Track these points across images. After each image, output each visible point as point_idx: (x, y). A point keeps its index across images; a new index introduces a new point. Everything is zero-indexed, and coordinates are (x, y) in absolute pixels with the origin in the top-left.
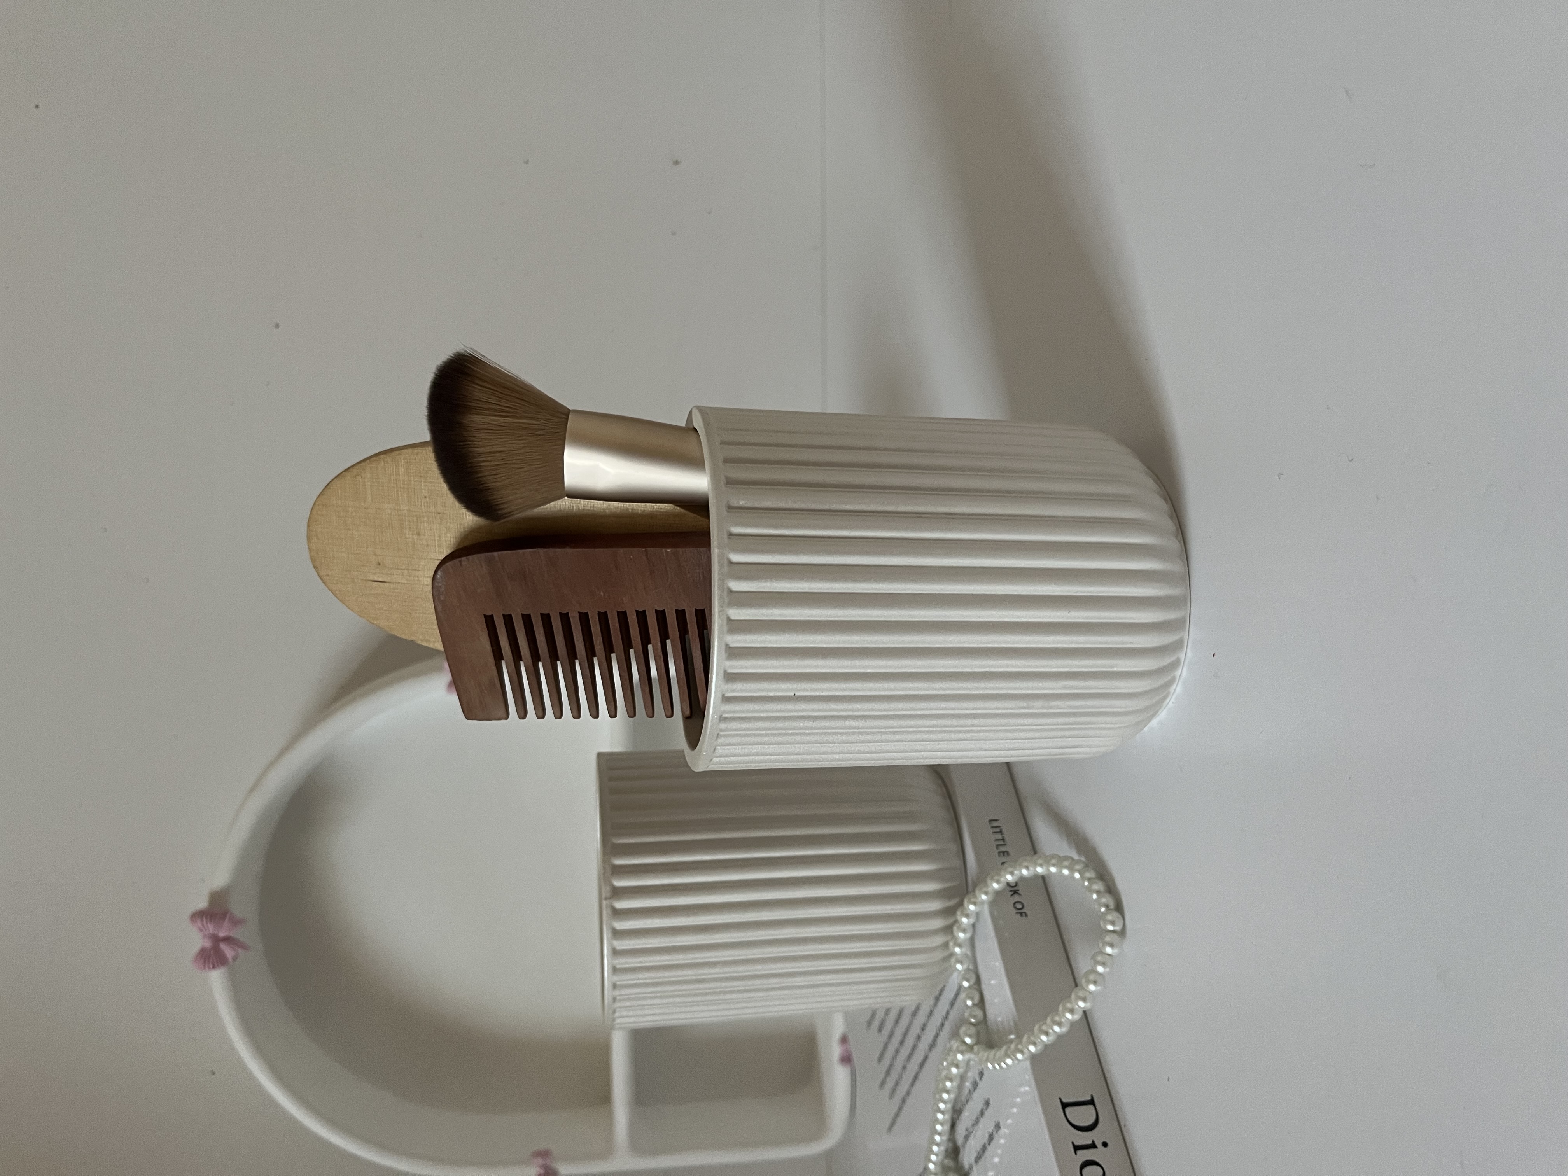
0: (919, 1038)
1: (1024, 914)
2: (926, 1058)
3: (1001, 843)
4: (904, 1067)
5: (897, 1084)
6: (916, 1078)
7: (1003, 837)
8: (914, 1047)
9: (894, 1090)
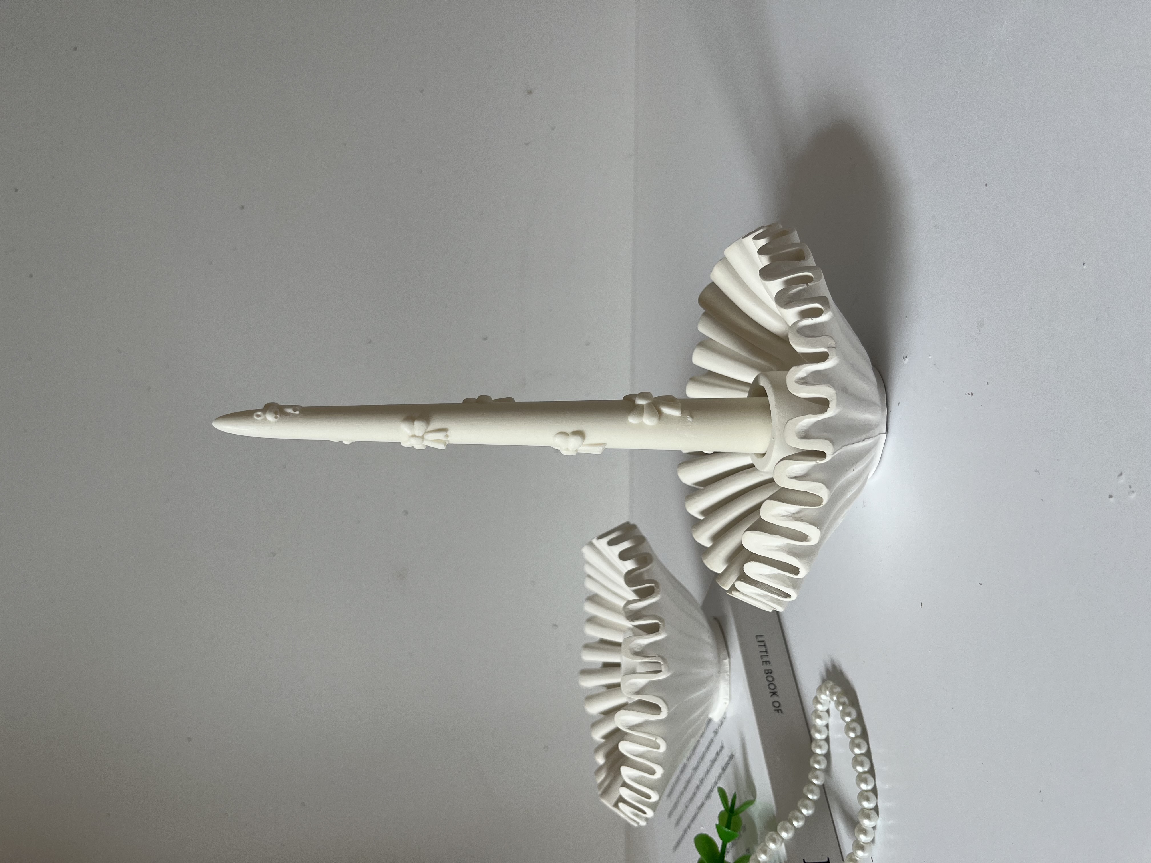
1: (780, 711)
2: (703, 805)
3: (765, 654)
4: (687, 807)
5: (681, 817)
6: (695, 817)
7: (766, 649)
8: (694, 794)
9: (678, 822)
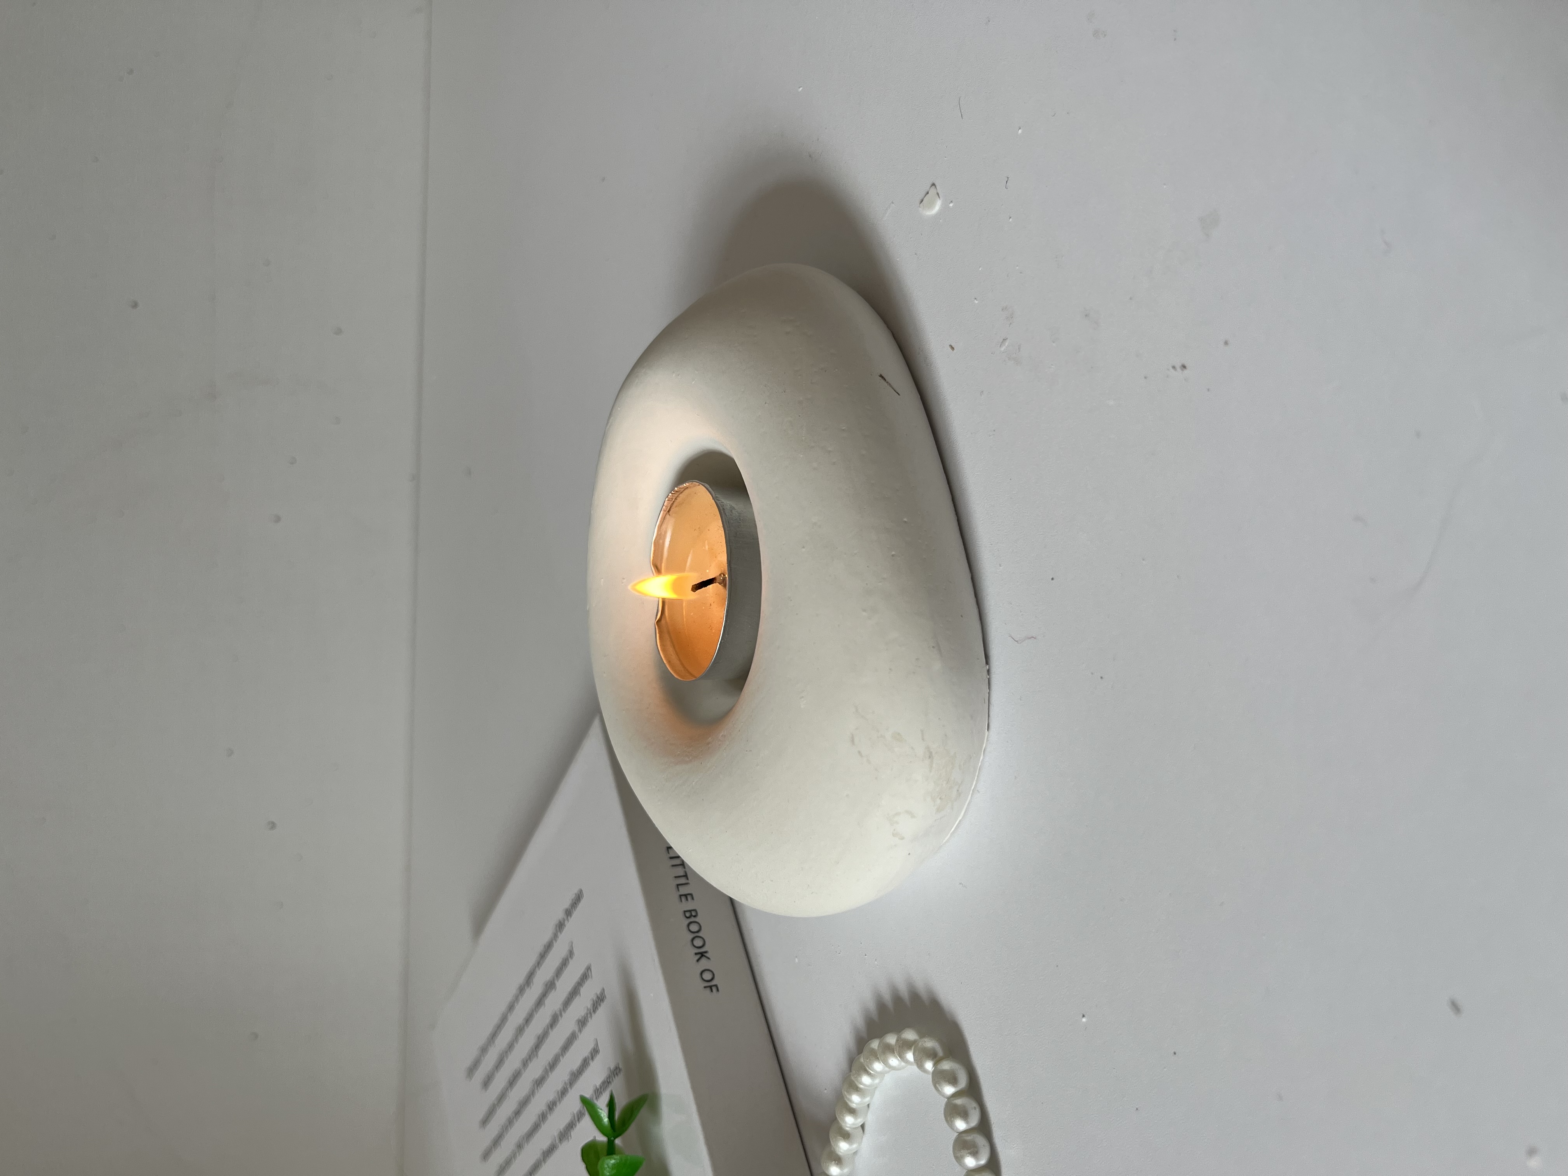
0: (543, 1117)
1: (714, 989)
3: (683, 880)
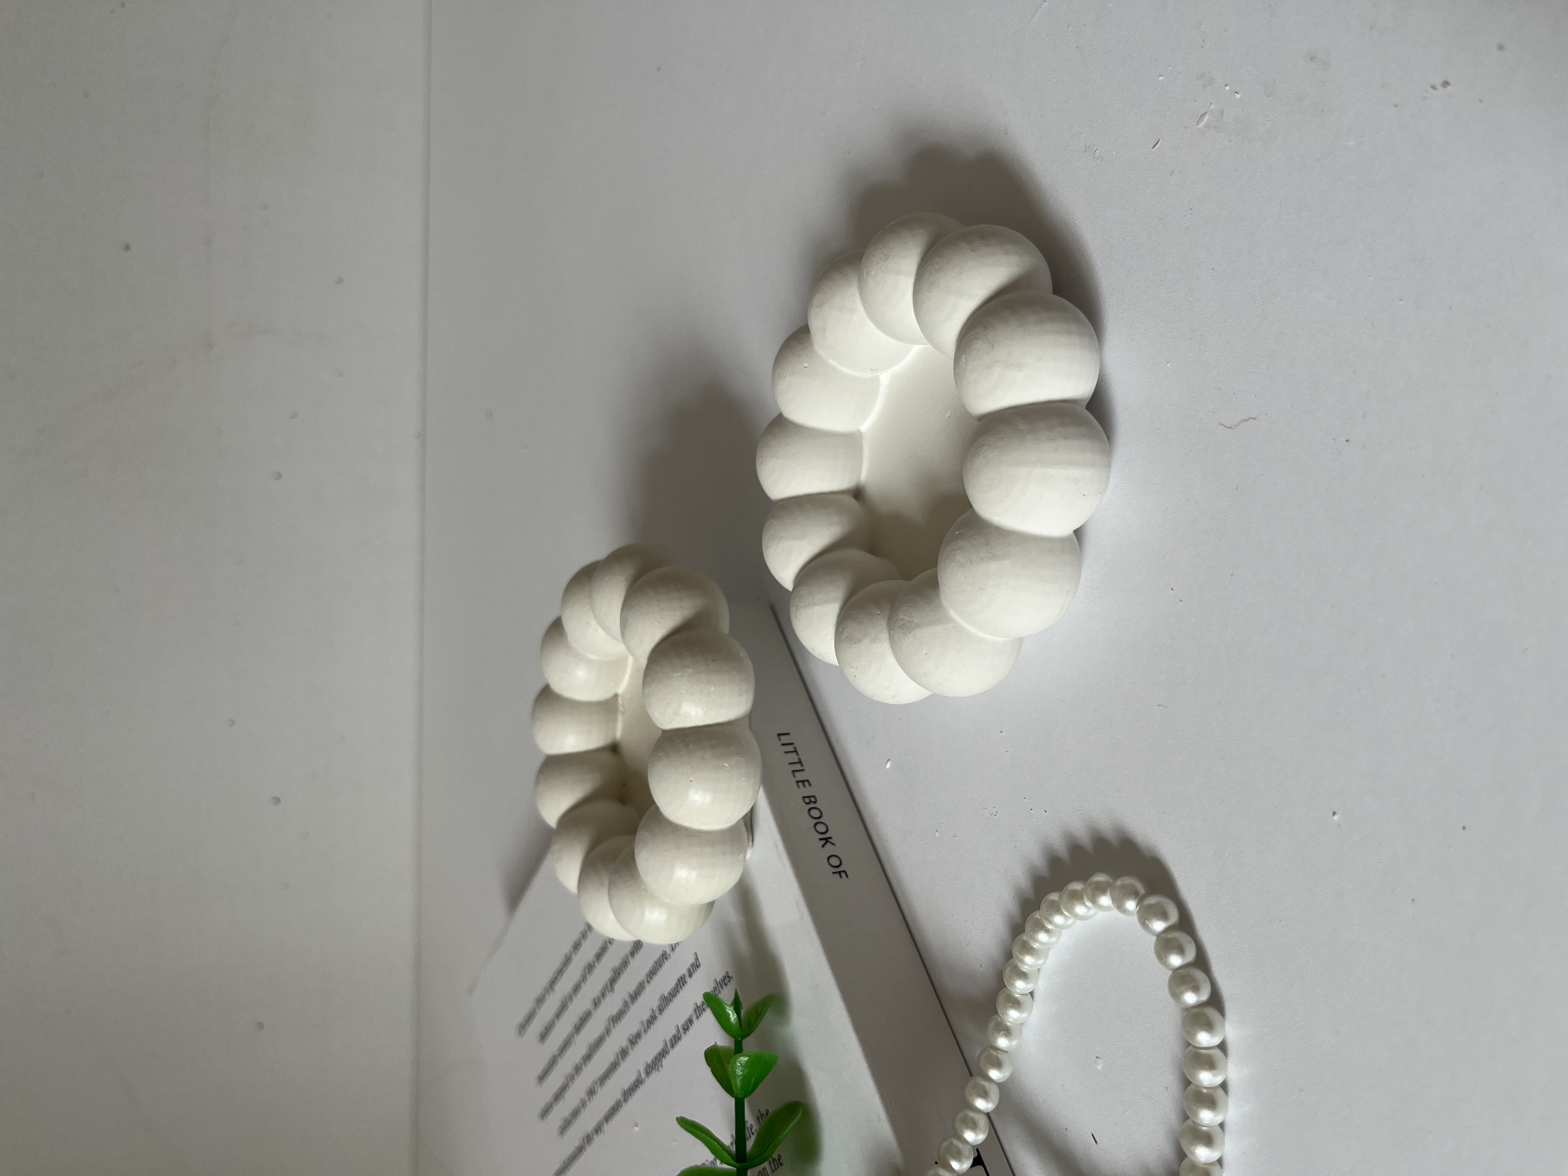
0: (624, 1053)
1: (843, 875)
3: (798, 767)
4: (591, 1092)
5: (575, 1113)
7: (800, 759)
8: (614, 1067)
9: (568, 1124)
